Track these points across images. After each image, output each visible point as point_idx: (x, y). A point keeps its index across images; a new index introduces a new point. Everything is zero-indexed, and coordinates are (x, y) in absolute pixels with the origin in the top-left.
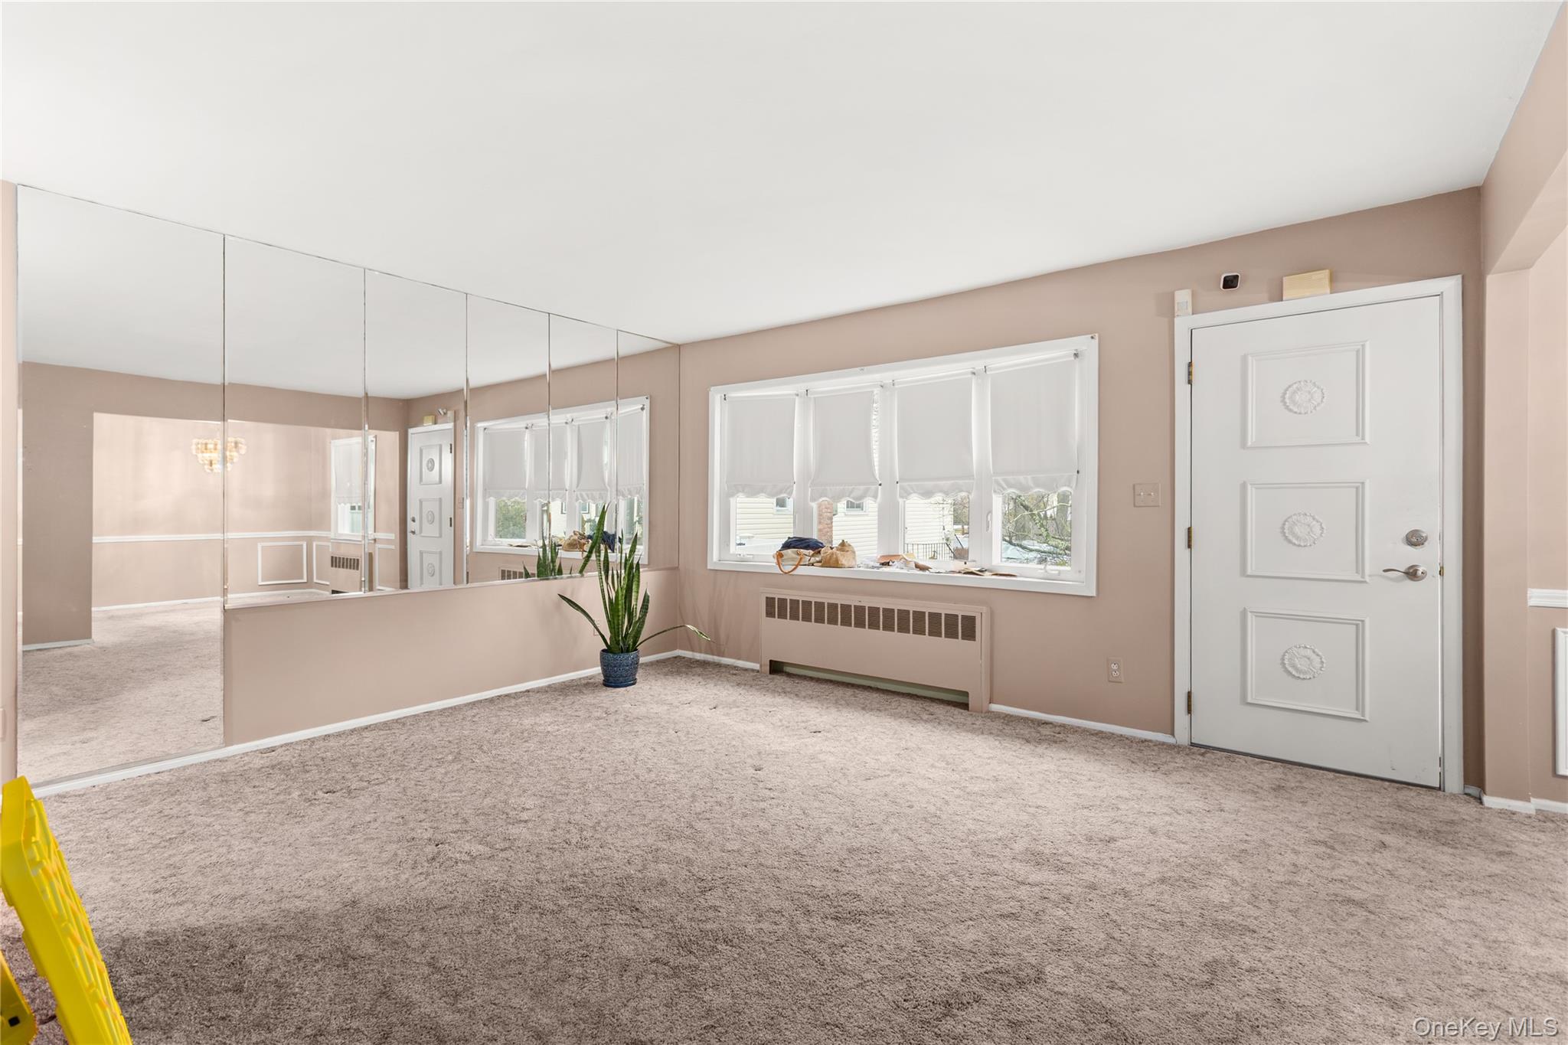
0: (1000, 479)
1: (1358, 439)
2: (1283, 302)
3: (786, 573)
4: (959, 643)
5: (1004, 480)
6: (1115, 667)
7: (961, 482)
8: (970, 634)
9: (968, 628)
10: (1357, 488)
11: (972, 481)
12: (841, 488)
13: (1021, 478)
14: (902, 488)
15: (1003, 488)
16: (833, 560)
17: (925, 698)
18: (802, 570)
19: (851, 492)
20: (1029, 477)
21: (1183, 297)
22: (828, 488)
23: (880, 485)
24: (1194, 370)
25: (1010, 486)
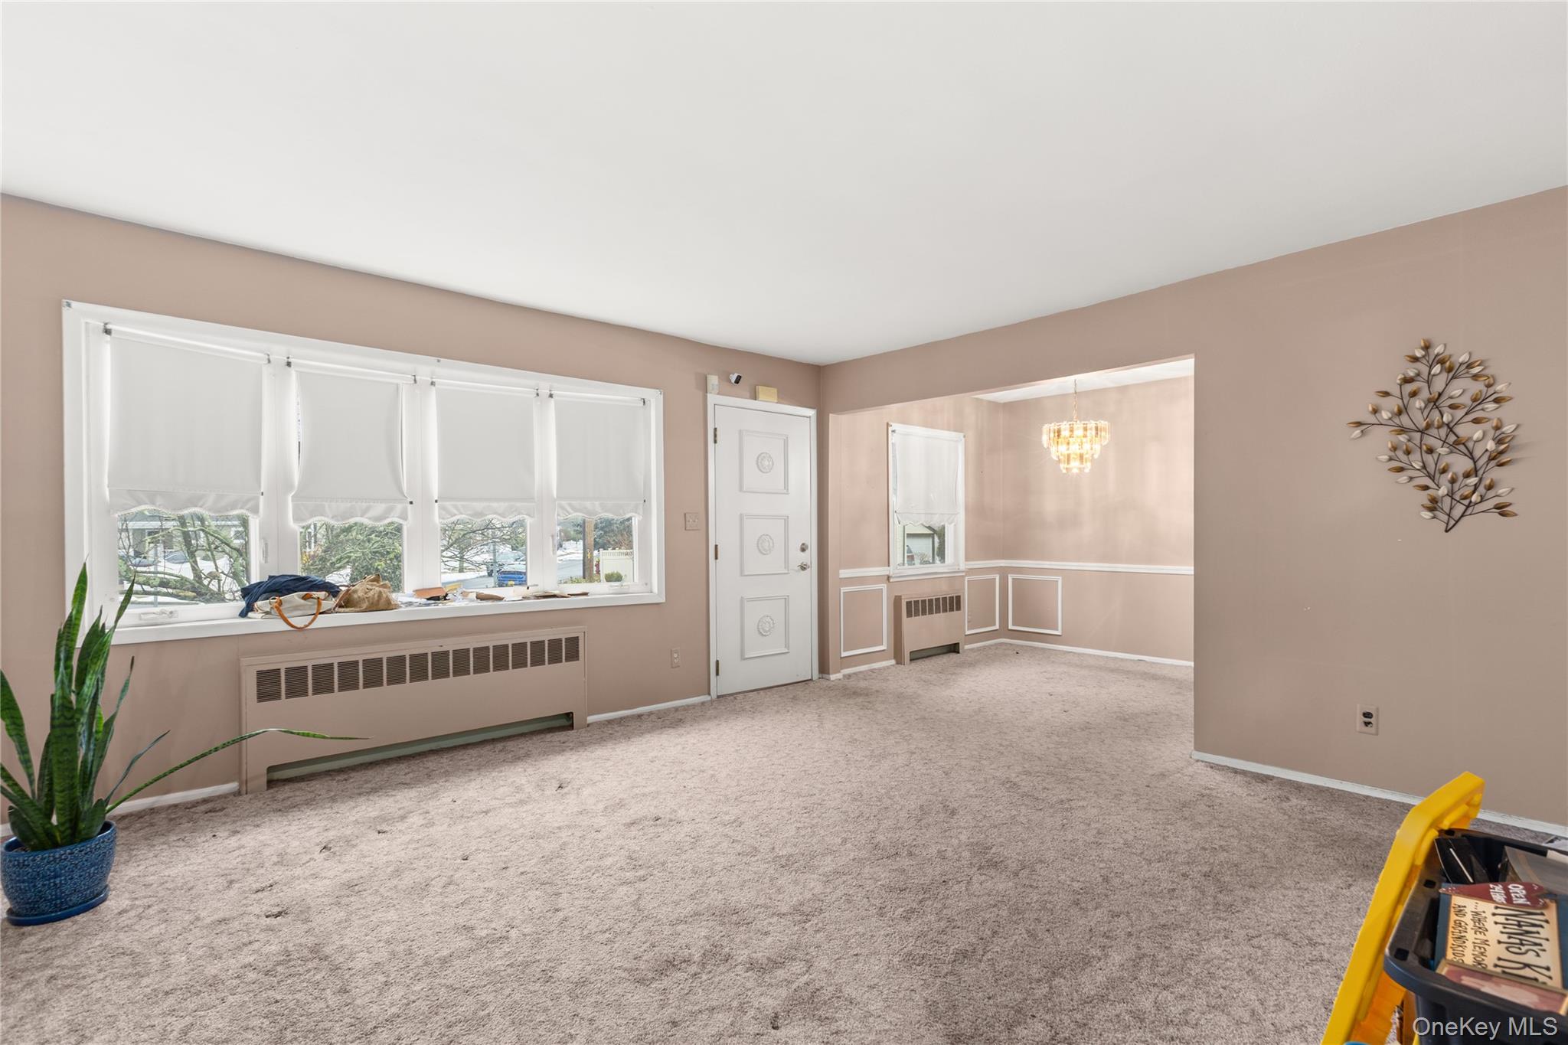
0: (564, 503)
1: (785, 491)
2: (757, 401)
3: (300, 629)
4: (564, 667)
5: (570, 505)
6: (676, 655)
7: (518, 504)
8: (573, 654)
9: (572, 649)
10: (785, 520)
11: (533, 504)
12: (349, 505)
13: (588, 504)
14: (442, 508)
15: (568, 512)
16: (383, 601)
17: (514, 736)
18: (323, 621)
19: (368, 509)
20: (597, 503)
21: (713, 380)
22: (326, 504)
23: (411, 503)
24: (718, 433)
25: (576, 510)
